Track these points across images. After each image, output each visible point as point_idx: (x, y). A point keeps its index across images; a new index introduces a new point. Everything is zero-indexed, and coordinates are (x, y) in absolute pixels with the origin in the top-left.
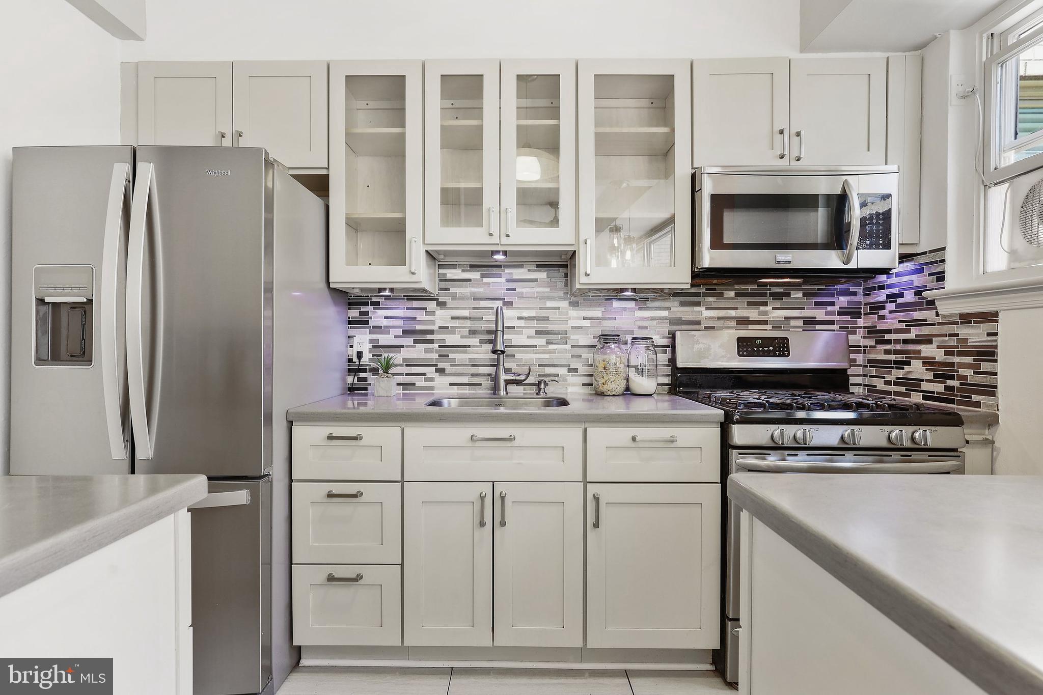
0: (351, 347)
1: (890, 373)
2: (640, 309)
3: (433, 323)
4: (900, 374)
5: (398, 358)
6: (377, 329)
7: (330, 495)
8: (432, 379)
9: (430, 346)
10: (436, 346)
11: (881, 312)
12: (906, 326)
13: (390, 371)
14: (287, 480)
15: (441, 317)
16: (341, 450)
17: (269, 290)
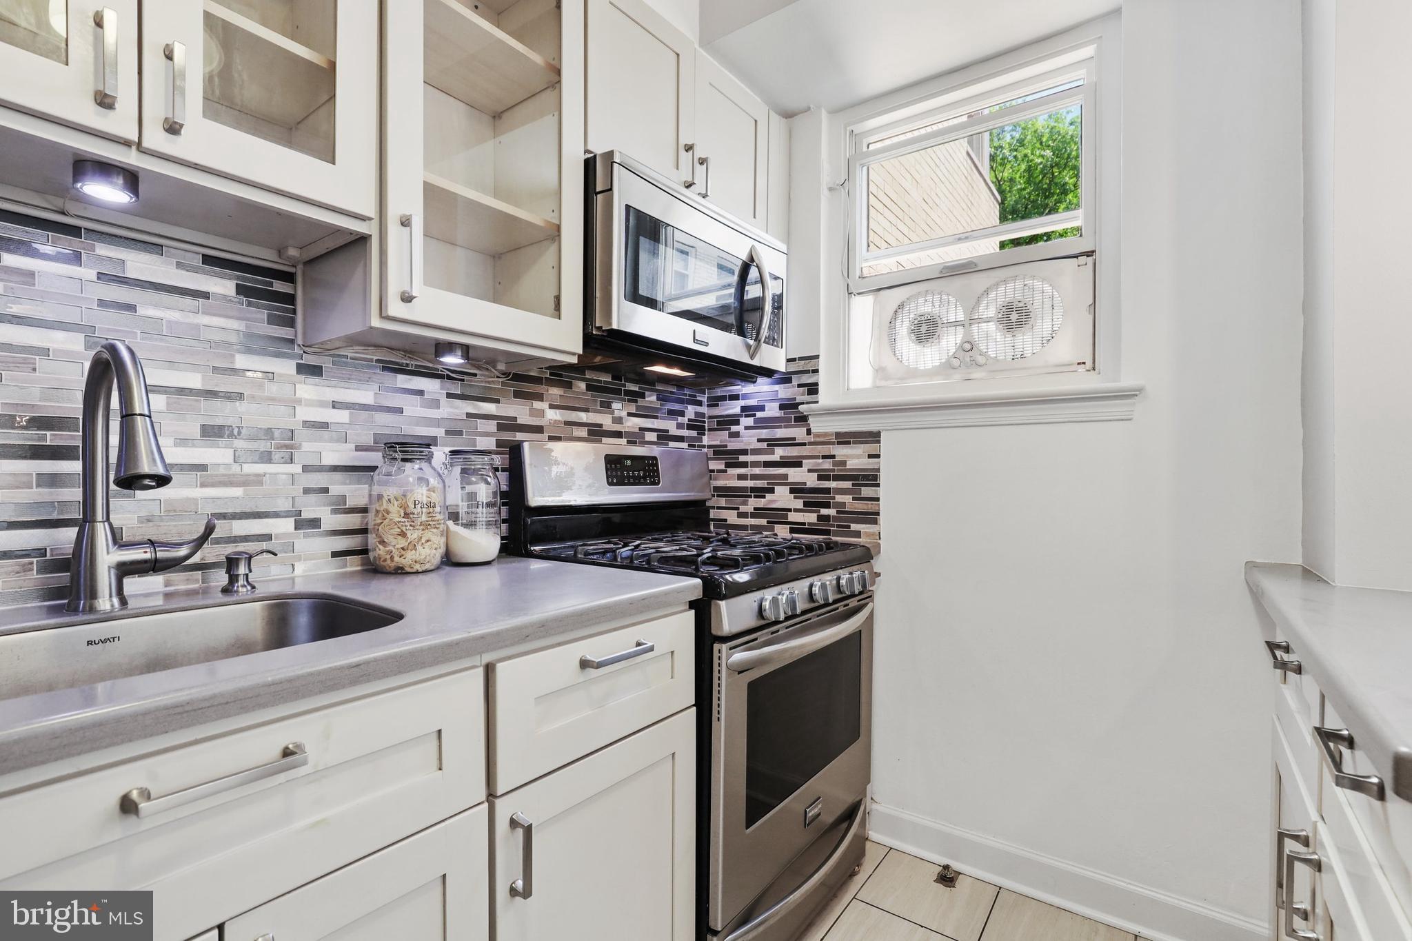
1: (745, 503)
4: (761, 503)
11: (734, 428)
12: (768, 445)
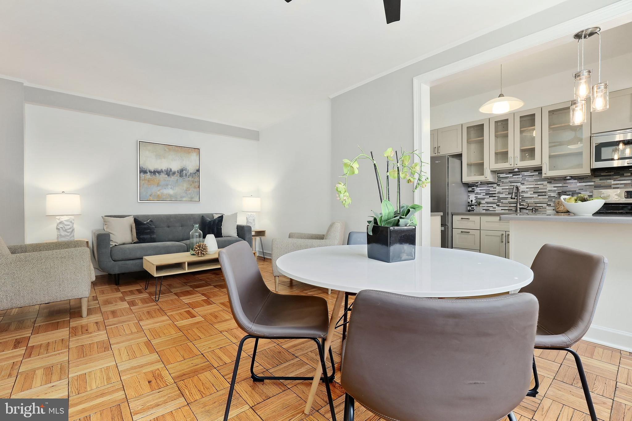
0: (469, 199)
2: (579, 183)
3: (496, 191)
5: (483, 202)
6: (477, 193)
7: (462, 232)
8: (495, 208)
9: (495, 198)
10: (496, 198)
13: (481, 205)
14: (452, 228)
15: (498, 189)
16: (465, 222)
17: (448, 184)
